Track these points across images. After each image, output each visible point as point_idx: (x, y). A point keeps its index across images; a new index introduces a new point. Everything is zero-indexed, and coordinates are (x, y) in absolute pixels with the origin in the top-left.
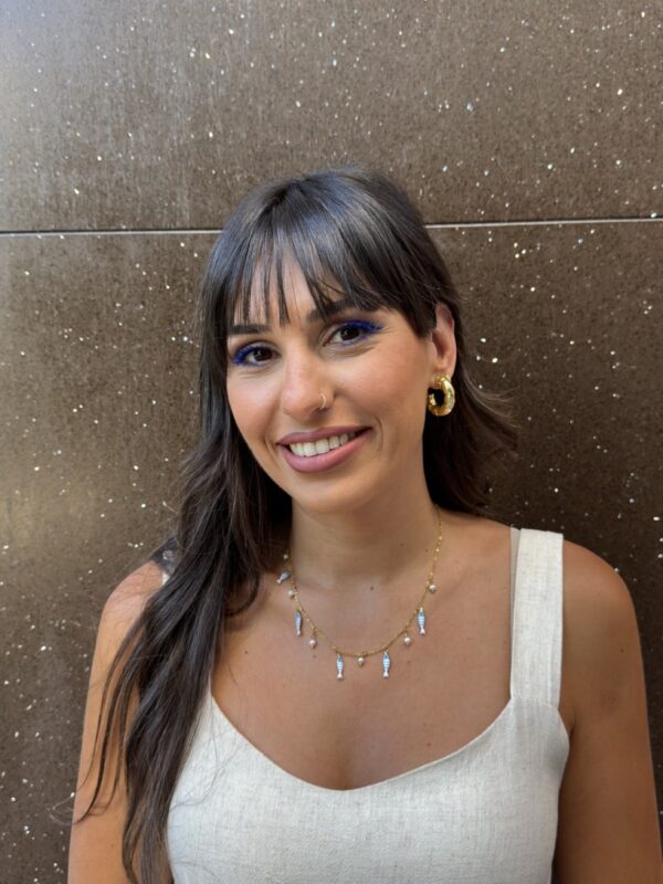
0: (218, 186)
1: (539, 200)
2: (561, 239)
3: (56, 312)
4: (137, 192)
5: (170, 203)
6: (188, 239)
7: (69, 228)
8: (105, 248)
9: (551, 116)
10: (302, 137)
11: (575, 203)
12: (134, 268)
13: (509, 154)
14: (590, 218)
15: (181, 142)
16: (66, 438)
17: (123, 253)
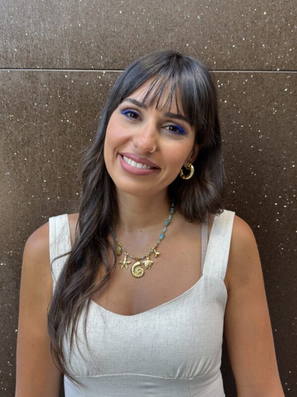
0: (83, 49)
1: (229, 61)
2: (238, 79)
3: (6, 107)
4: (44, 51)
5: (60, 56)
6: (69, 74)
7: (12, 67)
8: (30, 77)
9: (234, 23)
10: (122, 28)
11: (245, 63)
12: (43, 87)
13: (216, 40)
14: (251, 70)
15: (66, 28)
16: (11, 167)
17: (38, 79)
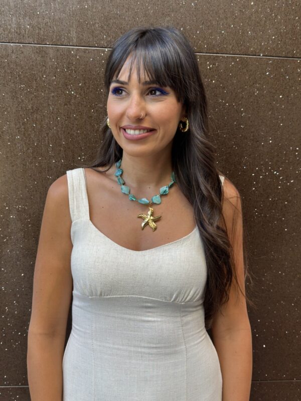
0: (89, 29)
1: (218, 45)
2: (226, 62)
3: (18, 78)
4: (54, 29)
5: (68, 34)
6: (75, 50)
7: (24, 42)
8: (40, 52)
9: (225, 11)
10: (124, 11)
11: (232, 48)
12: (51, 61)
13: (207, 25)
14: (237, 54)
15: (73, 9)
16: (21, 131)
17: (47, 54)
